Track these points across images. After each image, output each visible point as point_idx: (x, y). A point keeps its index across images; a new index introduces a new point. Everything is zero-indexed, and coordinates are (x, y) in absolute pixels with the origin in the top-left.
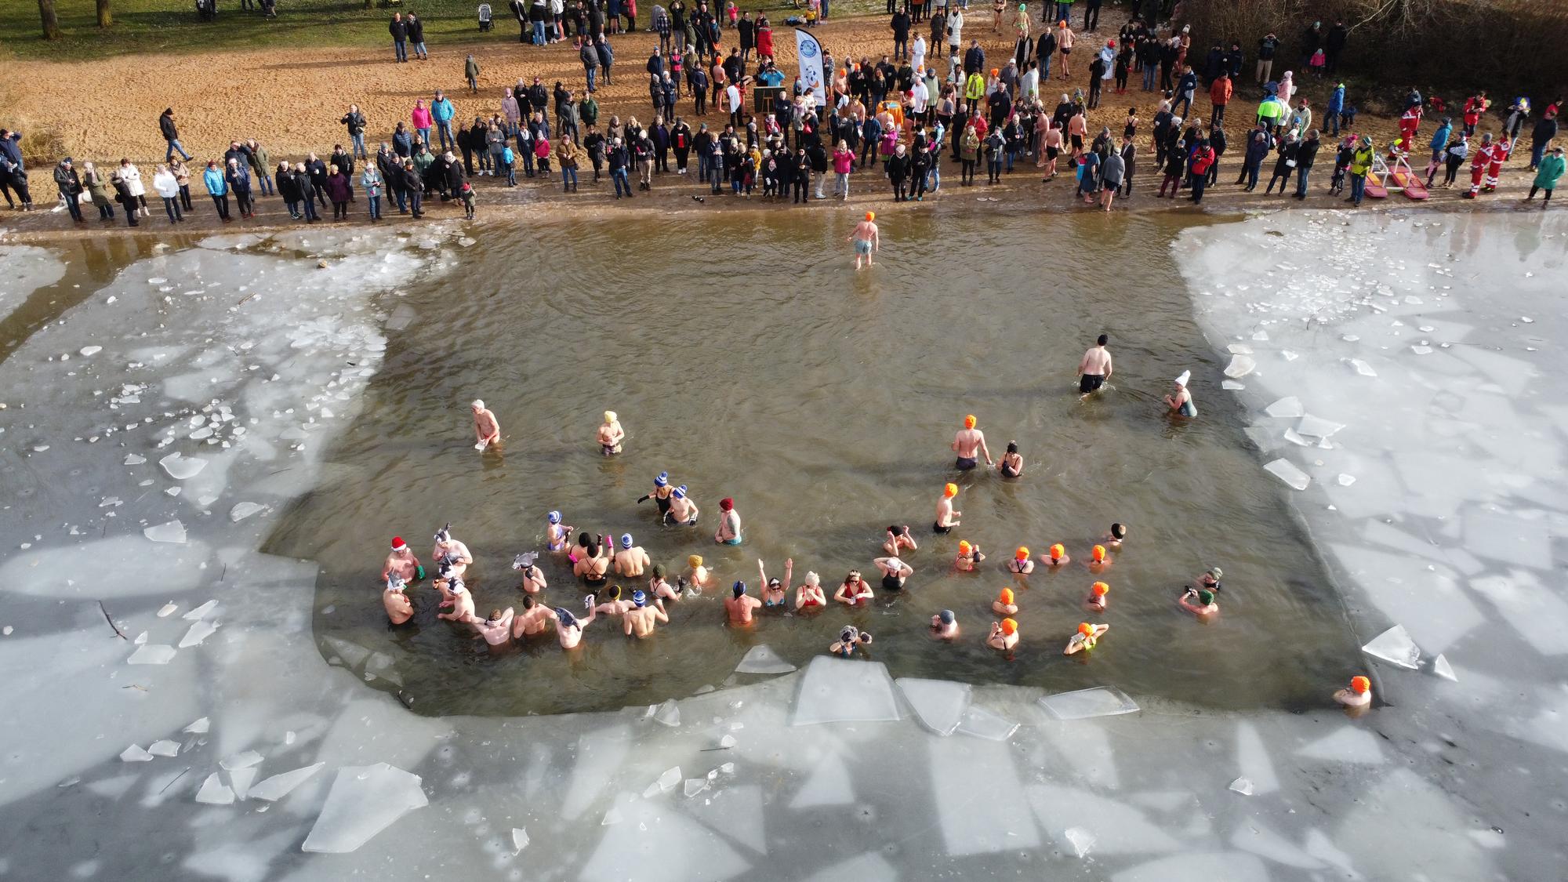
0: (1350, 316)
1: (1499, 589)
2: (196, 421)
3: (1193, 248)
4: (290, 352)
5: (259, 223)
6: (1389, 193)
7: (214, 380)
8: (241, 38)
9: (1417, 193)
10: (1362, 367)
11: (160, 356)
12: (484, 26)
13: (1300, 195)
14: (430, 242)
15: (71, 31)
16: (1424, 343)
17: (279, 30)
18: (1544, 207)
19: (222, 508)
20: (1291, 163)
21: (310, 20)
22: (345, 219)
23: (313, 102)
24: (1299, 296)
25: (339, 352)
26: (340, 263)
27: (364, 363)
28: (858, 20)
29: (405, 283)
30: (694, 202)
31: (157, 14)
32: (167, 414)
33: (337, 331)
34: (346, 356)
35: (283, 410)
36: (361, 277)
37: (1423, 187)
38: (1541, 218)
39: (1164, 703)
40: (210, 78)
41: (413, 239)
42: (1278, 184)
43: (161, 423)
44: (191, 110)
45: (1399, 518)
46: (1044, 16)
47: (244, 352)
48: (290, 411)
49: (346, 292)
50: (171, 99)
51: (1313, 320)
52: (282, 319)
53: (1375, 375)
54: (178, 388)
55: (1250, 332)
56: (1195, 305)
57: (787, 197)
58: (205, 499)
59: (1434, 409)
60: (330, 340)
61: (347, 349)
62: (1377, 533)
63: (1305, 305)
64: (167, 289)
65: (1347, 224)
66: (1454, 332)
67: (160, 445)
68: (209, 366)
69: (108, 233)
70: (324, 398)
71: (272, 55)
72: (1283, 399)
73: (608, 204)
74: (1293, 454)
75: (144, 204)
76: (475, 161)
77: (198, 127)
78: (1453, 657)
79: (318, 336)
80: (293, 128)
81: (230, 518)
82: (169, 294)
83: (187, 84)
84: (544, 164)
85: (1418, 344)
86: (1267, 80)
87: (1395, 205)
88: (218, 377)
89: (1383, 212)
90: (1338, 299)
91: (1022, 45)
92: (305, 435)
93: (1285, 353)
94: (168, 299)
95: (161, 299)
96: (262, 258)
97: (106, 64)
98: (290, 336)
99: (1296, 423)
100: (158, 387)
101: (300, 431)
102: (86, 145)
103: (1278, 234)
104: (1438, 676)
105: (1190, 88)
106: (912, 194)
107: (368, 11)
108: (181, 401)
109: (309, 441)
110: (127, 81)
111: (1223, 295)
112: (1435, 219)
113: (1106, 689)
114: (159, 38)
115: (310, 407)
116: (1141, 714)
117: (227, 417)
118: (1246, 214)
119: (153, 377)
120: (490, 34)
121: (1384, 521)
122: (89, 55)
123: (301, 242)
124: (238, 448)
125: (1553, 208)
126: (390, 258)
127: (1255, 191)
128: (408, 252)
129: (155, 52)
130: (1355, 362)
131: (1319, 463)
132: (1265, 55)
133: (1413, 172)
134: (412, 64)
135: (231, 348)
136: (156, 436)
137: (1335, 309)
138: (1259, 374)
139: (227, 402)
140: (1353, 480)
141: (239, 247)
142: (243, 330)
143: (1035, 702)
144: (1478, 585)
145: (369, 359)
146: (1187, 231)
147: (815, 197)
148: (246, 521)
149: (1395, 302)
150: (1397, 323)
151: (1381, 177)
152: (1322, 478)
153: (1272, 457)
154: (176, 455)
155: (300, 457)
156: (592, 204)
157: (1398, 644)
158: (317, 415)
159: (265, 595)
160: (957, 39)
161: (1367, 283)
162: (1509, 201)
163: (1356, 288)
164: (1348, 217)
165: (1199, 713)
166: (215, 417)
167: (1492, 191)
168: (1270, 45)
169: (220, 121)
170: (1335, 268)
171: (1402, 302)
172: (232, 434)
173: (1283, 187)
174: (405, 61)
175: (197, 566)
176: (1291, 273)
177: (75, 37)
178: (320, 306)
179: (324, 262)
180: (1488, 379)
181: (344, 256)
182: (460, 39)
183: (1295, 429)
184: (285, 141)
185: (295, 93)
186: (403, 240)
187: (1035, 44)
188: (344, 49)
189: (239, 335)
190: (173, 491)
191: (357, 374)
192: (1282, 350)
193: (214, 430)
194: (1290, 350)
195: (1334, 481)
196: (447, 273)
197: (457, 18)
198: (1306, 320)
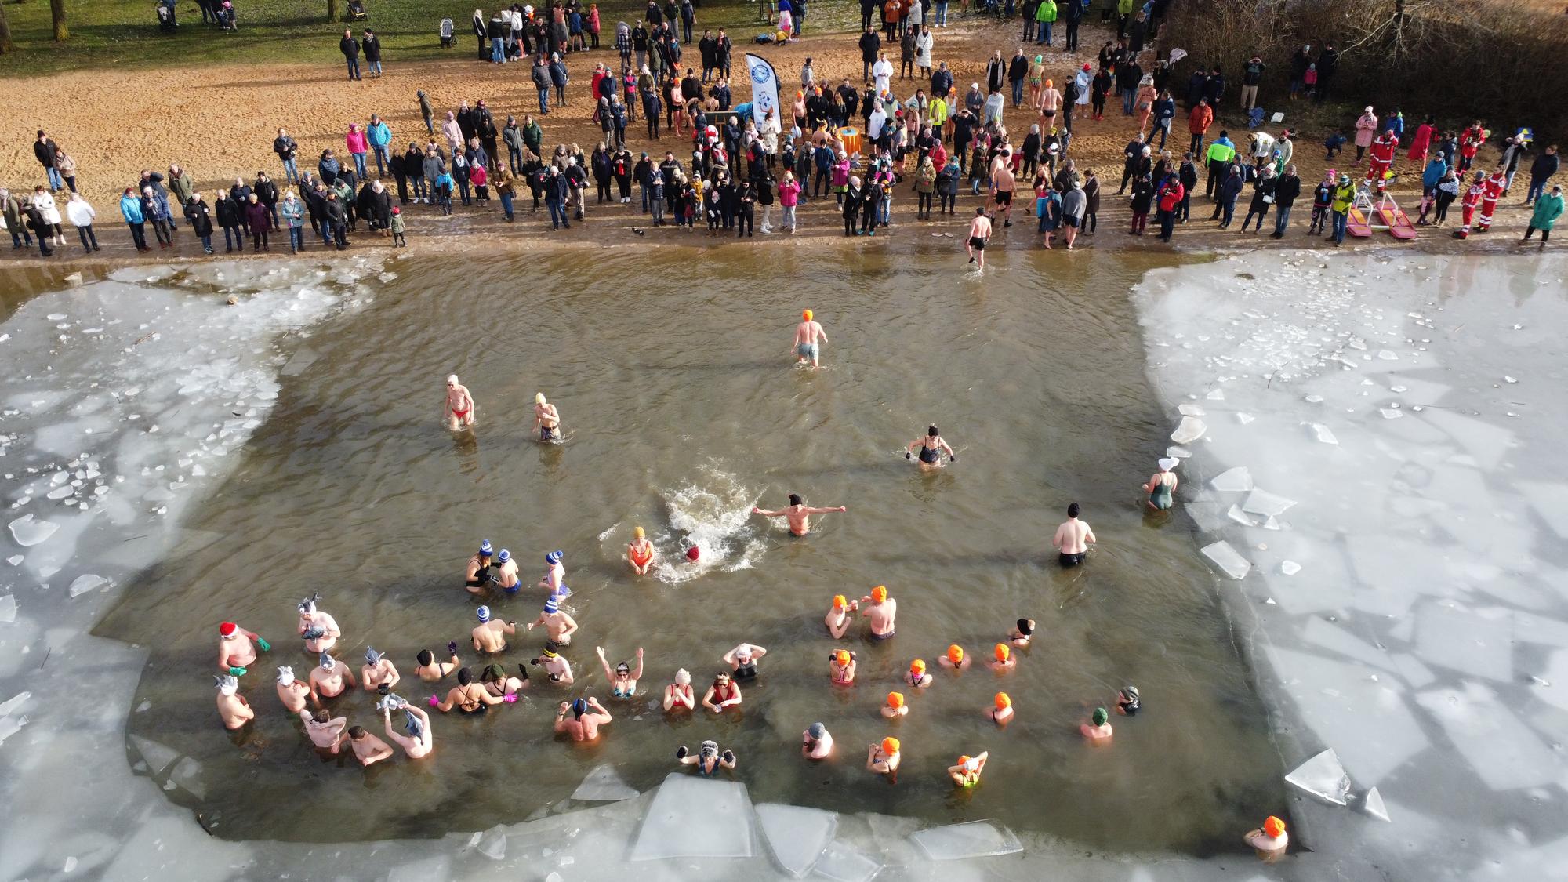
0: (1316, 373)
1: (1449, 706)
2: (59, 478)
3: (1157, 292)
4: (176, 400)
5: (178, 253)
6: (1374, 232)
7: (89, 431)
8: (197, 52)
9: (1403, 232)
10: (1324, 434)
11: (39, 402)
12: (446, 42)
13: (1278, 234)
14: (349, 276)
15: (26, 45)
16: (1394, 405)
17: (238, 44)
18: (1540, 250)
19: (62, 583)
20: (1267, 199)
21: (272, 35)
22: (266, 249)
23: (255, 123)
24: (1263, 348)
25: (226, 400)
26: (250, 298)
27: (251, 413)
28: (831, 38)
29: (314, 322)
30: (633, 234)
31: (117, 27)
32: (30, 470)
33: (230, 377)
34: (234, 405)
35: (153, 467)
36: (269, 315)
37: (1410, 226)
38: (1537, 261)
39: (1052, 841)
40: (156, 96)
41: (333, 273)
42: (1254, 220)
43: (23, 478)
44: (130, 130)
45: (1345, 615)
46: (1025, 35)
47: (127, 399)
48: (160, 468)
49: (250, 332)
50: (111, 118)
51: (1276, 374)
52: (177, 361)
53: (1336, 442)
54: (50, 439)
55: (1205, 390)
56: (1148, 358)
57: (731, 230)
58: (46, 570)
59: (1397, 484)
60: (220, 386)
61: (236, 397)
62: (1319, 633)
63: (1268, 359)
64: (65, 326)
65: (1325, 267)
66: (1428, 393)
67: (14, 506)
68: (88, 415)
69: (19, 263)
70: (199, 454)
71: (223, 73)
72: (1232, 471)
73: (542, 236)
74: (1236, 538)
75: (60, 233)
76: (410, 188)
77: (133, 149)
78: (1388, 790)
79: (210, 381)
80: (231, 150)
81: (67, 593)
82: (65, 332)
83: (131, 102)
84: (482, 192)
85: (1388, 406)
86: (1252, 106)
87: (1378, 246)
88: (95, 427)
89: (1365, 253)
90: (1306, 353)
91: (995, 67)
92: (170, 496)
93: (1240, 415)
94: (63, 337)
95: (57, 337)
96: (171, 292)
97: (53, 81)
98: (179, 381)
99: (1242, 498)
100: (29, 438)
101: (165, 490)
102: (15, 167)
103: (1249, 277)
104: (1368, 815)
105: (1168, 116)
106: (864, 228)
107: (330, 26)
108: (48, 455)
109: (172, 504)
110: (71, 99)
111: (1181, 346)
112: (1421, 262)
113: (988, 822)
114: (114, 52)
115: (182, 464)
116: (1024, 855)
117: (92, 474)
118: (1216, 254)
119: (28, 426)
120: (451, 51)
121: (1328, 619)
122: (39, 71)
123: (215, 274)
124: (98, 510)
125: (1551, 250)
126: (304, 293)
127: (1230, 228)
128: (324, 288)
129: (107, 68)
130: (1317, 427)
131: (1263, 547)
132: (1250, 80)
133: (1401, 209)
134: (364, 83)
135: (115, 394)
136: (13, 495)
137: (1300, 364)
138: (1209, 439)
139: (97, 457)
140: (1298, 568)
141: (150, 280)
142: (133, 374)
143: (906, 838)
144: (1426, 700)
145: (257, 409)
146: (1152, 272)
147: (759, 230)
148: (85, 597)
149: (1367, 357)
150: (1367, 382)
151: (1366, 214)
152: (1264, 566)
153: (1209, 539)
154: (28, 518)
155: (159, 521)
156: (526, 236)
157: (1326, 773)
158: (188, 473)
159: (85, 686)
160: (927, 60)
161: (1339, 335)
162: (1503, 241)
163: (1327, 340)
164: (1327, 258)
165: (1090, 855)
166: (80, 474)
167: (1485, 231)
168: (1256, 70)
169: (157, 142)
170: (1308, 317)
171: (1375, 357)
172: (93, 494)
173: (1259, 225)
174: (359, 79)
175: (20, 650)
176: (1257, 323)
177: (29, 52)
178: (219, 347)
179: (233, 297)
180: (1461, 449)
181: (256, 291)
182: (419, 56)
183: (1240, 506)
184: (220, 164)
185: (239, 112)
186: (322, 274)
187: (1008, 66)
188: (299, 65)
189: (127, 380)
190: (15, 560)
191: (241, 426)
192: (1238, 411)
193: (75, 488)
194: (1246, 411)
195: (1277, 569)
196: (360, 310)
197: (420, 33)
198: (1268, 376)
